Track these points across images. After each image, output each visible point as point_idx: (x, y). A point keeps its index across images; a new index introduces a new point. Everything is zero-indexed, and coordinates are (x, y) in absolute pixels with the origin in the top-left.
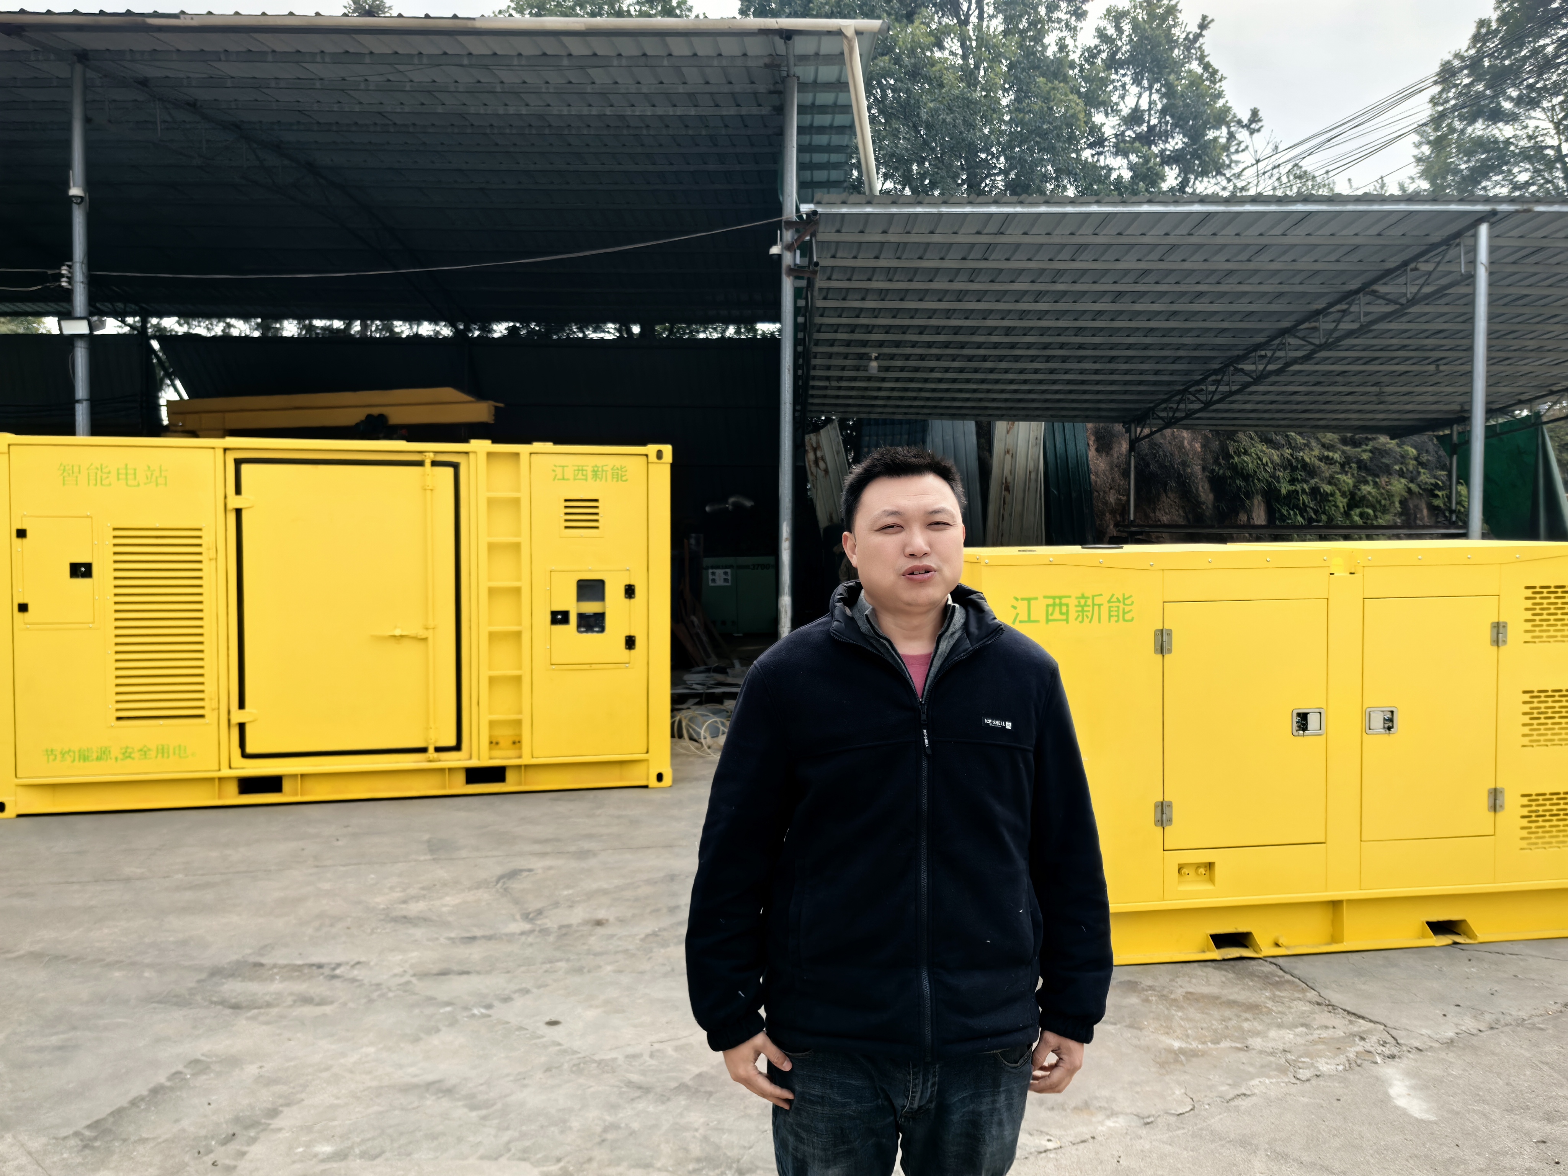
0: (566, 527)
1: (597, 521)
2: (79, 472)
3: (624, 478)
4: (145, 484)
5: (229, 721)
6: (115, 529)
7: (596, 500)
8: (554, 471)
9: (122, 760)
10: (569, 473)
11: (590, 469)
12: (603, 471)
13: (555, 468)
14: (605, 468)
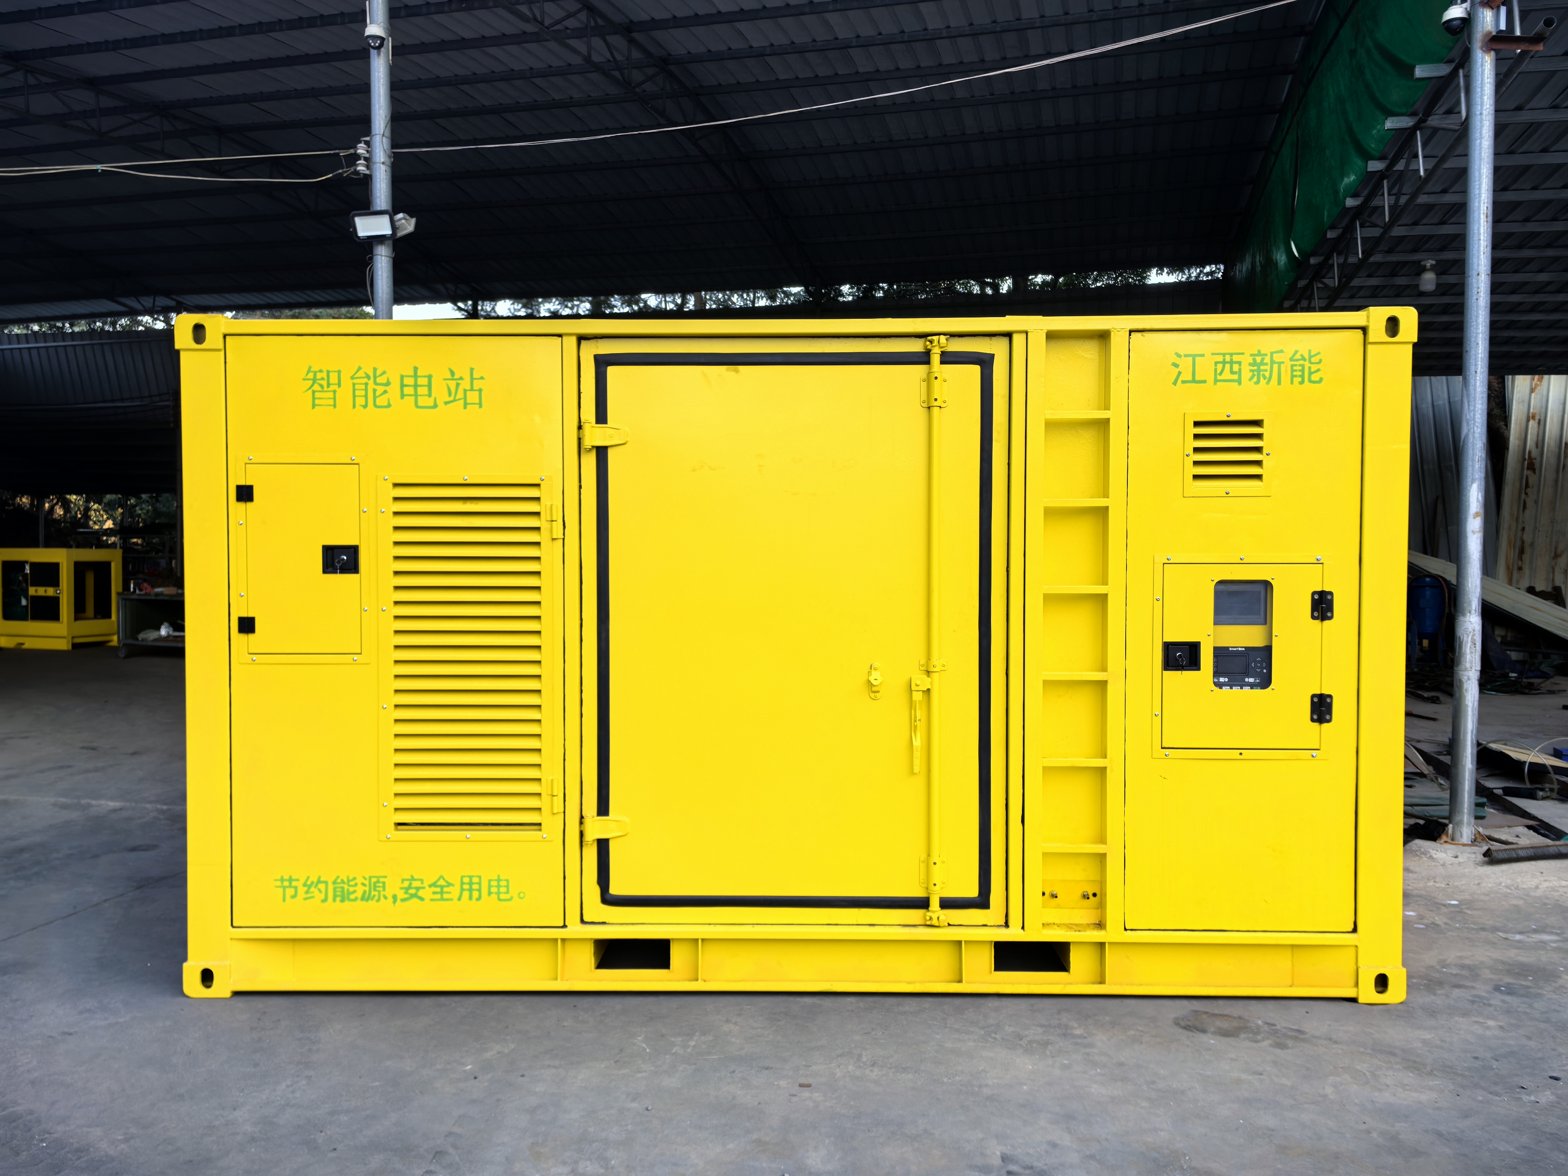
0: (1196, 477)
1: (1258, 463)
2: (339, 385)
3: (1315, 377)
4: (446, 403)
5: (582, 834)
6: (396, 485)
7: (1258, 423)
8: (1176, 365)
9: (403, 900)
10: (1205, 370)
11: (1246, 360)
12: (1272, 362)
13: (1177, 361)
14: (1276, 357)
